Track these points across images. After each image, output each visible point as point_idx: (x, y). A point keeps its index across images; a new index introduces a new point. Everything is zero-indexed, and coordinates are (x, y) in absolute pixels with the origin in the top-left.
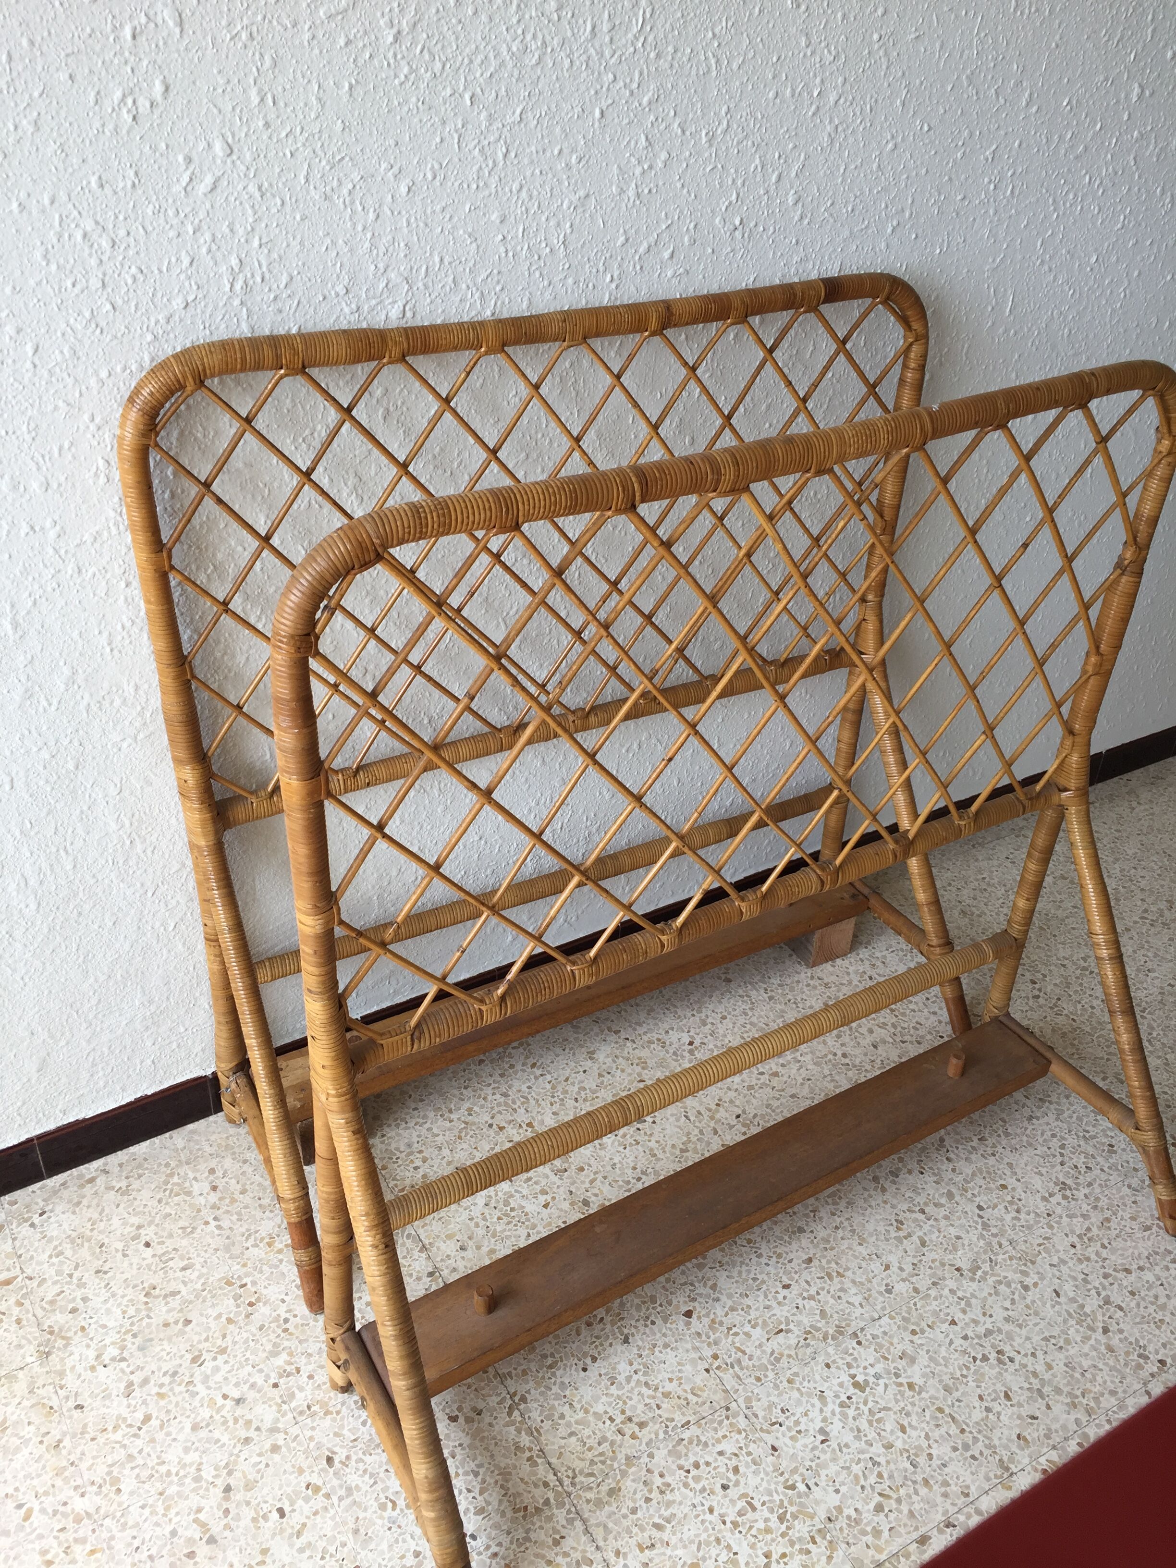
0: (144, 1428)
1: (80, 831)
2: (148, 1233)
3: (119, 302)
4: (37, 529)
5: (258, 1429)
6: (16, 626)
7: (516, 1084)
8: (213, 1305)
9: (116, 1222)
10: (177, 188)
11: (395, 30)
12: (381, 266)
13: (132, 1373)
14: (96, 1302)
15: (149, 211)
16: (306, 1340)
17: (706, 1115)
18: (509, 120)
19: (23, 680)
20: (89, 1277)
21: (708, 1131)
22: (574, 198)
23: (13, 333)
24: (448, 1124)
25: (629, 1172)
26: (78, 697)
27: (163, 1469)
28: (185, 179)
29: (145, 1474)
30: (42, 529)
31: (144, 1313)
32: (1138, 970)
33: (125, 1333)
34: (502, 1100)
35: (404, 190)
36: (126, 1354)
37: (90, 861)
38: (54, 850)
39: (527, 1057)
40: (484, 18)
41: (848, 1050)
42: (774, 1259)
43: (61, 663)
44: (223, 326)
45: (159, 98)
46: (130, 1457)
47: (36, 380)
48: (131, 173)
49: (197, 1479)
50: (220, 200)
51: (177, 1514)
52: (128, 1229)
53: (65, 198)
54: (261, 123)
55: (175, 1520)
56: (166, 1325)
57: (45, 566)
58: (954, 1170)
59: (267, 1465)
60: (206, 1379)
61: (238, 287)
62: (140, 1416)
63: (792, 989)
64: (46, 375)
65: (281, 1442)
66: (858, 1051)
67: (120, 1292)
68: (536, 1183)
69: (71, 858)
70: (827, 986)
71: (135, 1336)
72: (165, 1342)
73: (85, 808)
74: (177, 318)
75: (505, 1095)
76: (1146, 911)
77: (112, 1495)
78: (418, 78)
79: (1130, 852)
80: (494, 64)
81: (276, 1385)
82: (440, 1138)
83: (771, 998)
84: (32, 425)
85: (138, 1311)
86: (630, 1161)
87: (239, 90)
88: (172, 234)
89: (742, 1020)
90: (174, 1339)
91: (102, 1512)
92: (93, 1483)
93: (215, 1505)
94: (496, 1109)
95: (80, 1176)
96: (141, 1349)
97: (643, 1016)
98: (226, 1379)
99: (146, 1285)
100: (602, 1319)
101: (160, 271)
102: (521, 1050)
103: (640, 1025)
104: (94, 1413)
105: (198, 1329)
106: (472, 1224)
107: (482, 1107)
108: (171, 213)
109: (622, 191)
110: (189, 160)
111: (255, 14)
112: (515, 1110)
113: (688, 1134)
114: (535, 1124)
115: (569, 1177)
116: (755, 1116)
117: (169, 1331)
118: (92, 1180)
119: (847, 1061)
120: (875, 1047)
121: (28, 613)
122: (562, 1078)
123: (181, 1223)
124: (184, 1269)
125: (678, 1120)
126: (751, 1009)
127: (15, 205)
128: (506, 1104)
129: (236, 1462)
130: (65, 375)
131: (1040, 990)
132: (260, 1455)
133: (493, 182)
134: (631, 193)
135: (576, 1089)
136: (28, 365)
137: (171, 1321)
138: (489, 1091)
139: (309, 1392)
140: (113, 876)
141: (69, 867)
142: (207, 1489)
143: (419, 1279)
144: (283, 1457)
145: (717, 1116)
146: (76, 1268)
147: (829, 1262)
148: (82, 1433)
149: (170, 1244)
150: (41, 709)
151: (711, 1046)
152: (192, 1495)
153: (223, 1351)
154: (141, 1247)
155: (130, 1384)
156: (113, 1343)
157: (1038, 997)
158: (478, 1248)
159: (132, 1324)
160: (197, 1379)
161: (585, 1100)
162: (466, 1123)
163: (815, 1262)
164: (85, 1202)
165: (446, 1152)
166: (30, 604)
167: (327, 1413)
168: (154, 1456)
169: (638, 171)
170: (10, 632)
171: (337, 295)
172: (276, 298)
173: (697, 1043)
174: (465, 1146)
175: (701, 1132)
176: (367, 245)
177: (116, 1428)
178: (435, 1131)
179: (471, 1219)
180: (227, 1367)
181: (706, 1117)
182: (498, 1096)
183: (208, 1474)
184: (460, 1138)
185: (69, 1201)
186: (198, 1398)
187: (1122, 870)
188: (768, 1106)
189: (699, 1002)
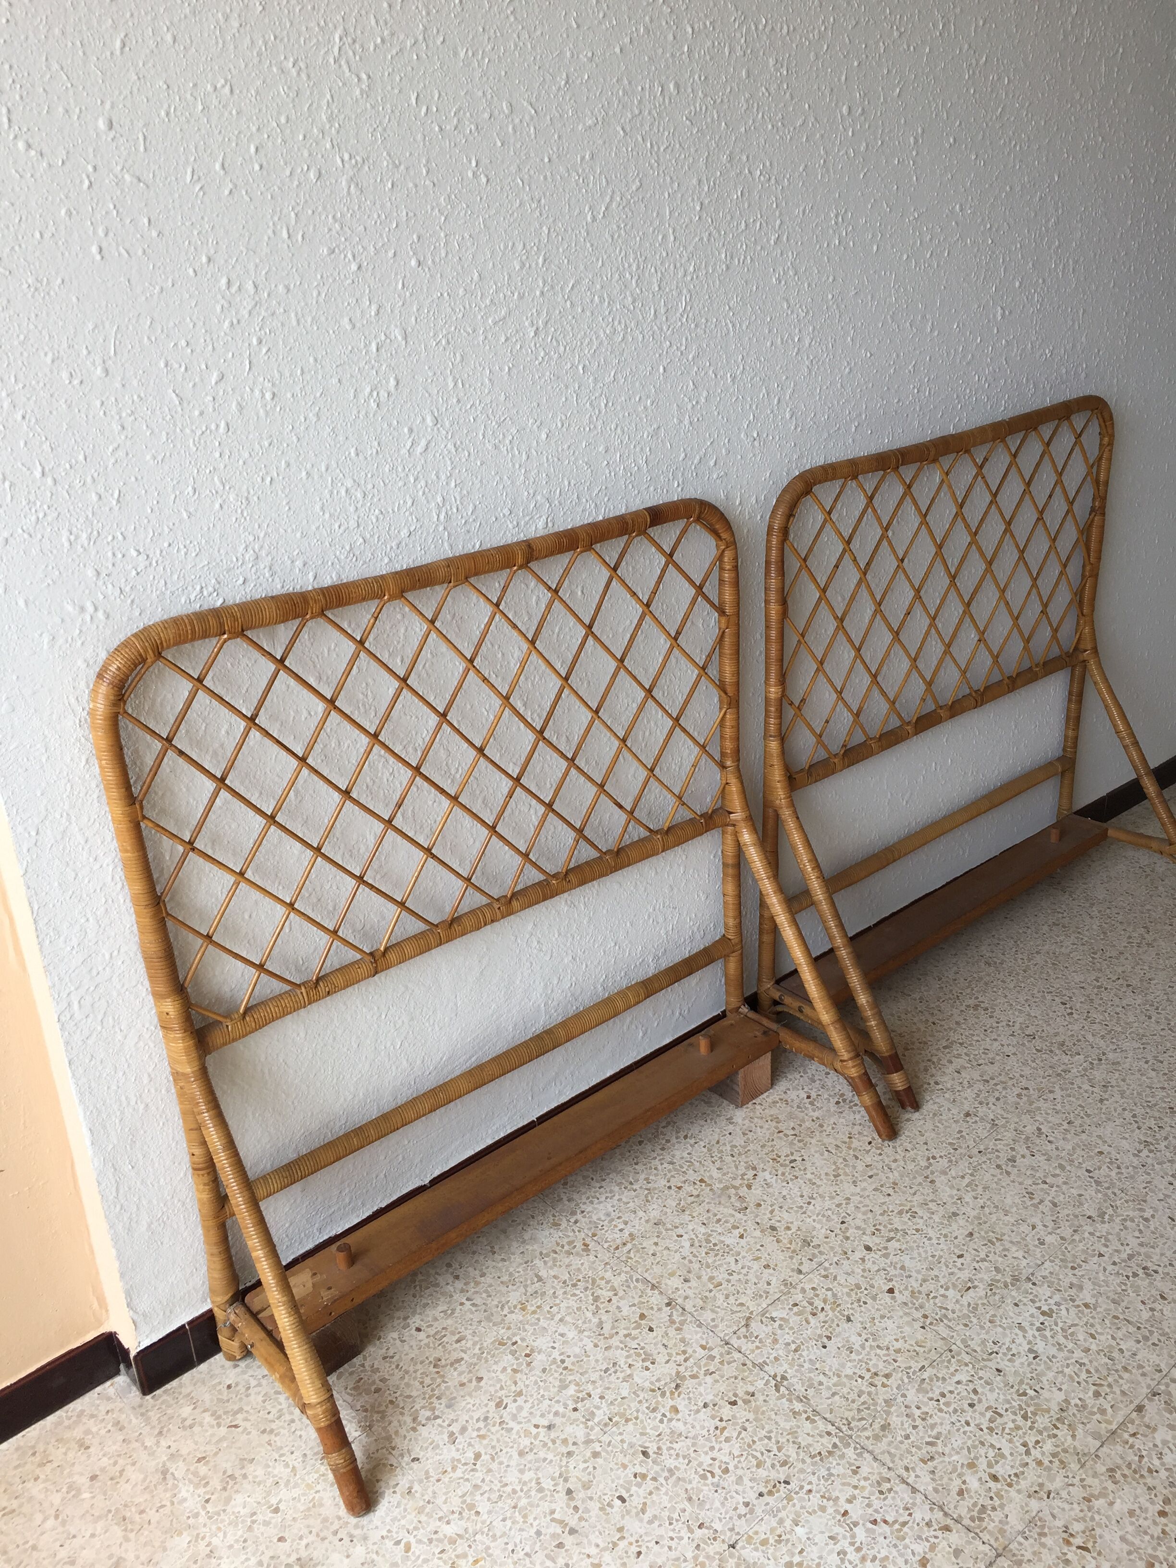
0: (478, 1463)
2: (416, 1322)
5: (574, 1444)
7: (678, 1153)
8: (496, 1363)
9: (383, 1320)
10: (404, 451)
11: (534, 328)
12: (531, 491)
13: (449, 1425)
14: (394, 1381)
15: (387, 470)
16: (586, 1372)
17: (844, 1146)
18: (607, 380)
20: (379, 1364)
21: (850, 1158)
22: (651, 430)
24: (634, 1193)
25: (798, 1199)
27: (509, 1489)
28: (409, 444)
29: (494, 1496)
31: (438, 1381)
32: (1141, 981)
33: (430, 1398)
34: (671, 1167)
35: (544, 436)
36: (436, 1414)
39: (677, 1132)
40: (588, 314)
42: (943, 1239)
45: (392, 389)
46: (476, 1487)
48: (376, 444)
49: (541, 1490)
50: (430, 457)
51: (535, 1519)
52: (396, 1323)
53: (335, 466)
54: (455, 400)
55: (535, 1524)
56: (462, 1385)
58: (1057, 1149)
59: (595, 1468)
60: (514, 1417)
62: (470, 1455)
65: (598, 1449)
67: (411, 1370)
68: (726, 1222)
71: (438, 1399)
72: (467, 1397)
75: (671, 1163)
76: (1130, 937)
77: (474, 1517)
78: (551, 358)
79: (1101, 897)
80: (596, 343)
81: (575, 1410)
82: (631, 1205)
85: (432, 1380)
86: (796, 1192)
87: (441, 379)
88: (401, 484)
90: (474, 1393)
91: (470, 1531)
92: (453, 1512)
93: (564, 1505)
94: (669, 1175)
96: (448, 1406)
98: (531, 1413)
99: (431, 1359)
100: (823, 1309)
101: (394, 512)
102: (670, 1128)
104: (430, 1461)
105: (491, 1383)
106: (686, 1262)
107: (656, 1175)
108: (400, 469)
109: (681, 422)
110: (411, 430)
111: (450, 326)
112: (684, 1172)
113: (835, 1163)
114: (706, 1179)
115: (751, 1213)
117: (467, 1389)
122: (714, 1142)
123: (441, 1309)
124: (458, 1341)
125: (822, 1155)
127: (304, 473)
128: (676, 1170)
129: (567, 1471)
131: (1071, 1008)
132: (585, 1462)
133: (599, 424)
134: (686, 422)
135: (728, 1148)
137: (465, 1381)
138: (657, 1162)
139: (605, 1409)
142: (552, 1496)
144: (605, 1459)
145: (853, 1146)
147: (986, 1233)
148: (427, 1478)
149: (437, 1327)
151: (826, 1096)
152: (541, 1503)
153: (520, 1394)
154: (413, 1332)
155: (452, 1434)
157: (1072, 1014)
158: (699, 1278)
159: (433, 1390)
160: (507, 1418)
161: (740, 1154)
162: (648, 1189)
163: (976, 1235)
167: (627, 1420)
168: (496, 1482)
169: (689, 406)
173: (813, 1096)
174: (655, 1206)
175: (845, 1160)
176: (522, 477)
177: (454, 1469)
178: (624, 1200)
179: (684, 1258)
180: (529, 1405)
181: (844, 1149)
182: (666, 1165)
183: (547, 1484)
184: (648, 1201)
186: (514, 1431)
187: (1100, 912)
189: (802, 1065)
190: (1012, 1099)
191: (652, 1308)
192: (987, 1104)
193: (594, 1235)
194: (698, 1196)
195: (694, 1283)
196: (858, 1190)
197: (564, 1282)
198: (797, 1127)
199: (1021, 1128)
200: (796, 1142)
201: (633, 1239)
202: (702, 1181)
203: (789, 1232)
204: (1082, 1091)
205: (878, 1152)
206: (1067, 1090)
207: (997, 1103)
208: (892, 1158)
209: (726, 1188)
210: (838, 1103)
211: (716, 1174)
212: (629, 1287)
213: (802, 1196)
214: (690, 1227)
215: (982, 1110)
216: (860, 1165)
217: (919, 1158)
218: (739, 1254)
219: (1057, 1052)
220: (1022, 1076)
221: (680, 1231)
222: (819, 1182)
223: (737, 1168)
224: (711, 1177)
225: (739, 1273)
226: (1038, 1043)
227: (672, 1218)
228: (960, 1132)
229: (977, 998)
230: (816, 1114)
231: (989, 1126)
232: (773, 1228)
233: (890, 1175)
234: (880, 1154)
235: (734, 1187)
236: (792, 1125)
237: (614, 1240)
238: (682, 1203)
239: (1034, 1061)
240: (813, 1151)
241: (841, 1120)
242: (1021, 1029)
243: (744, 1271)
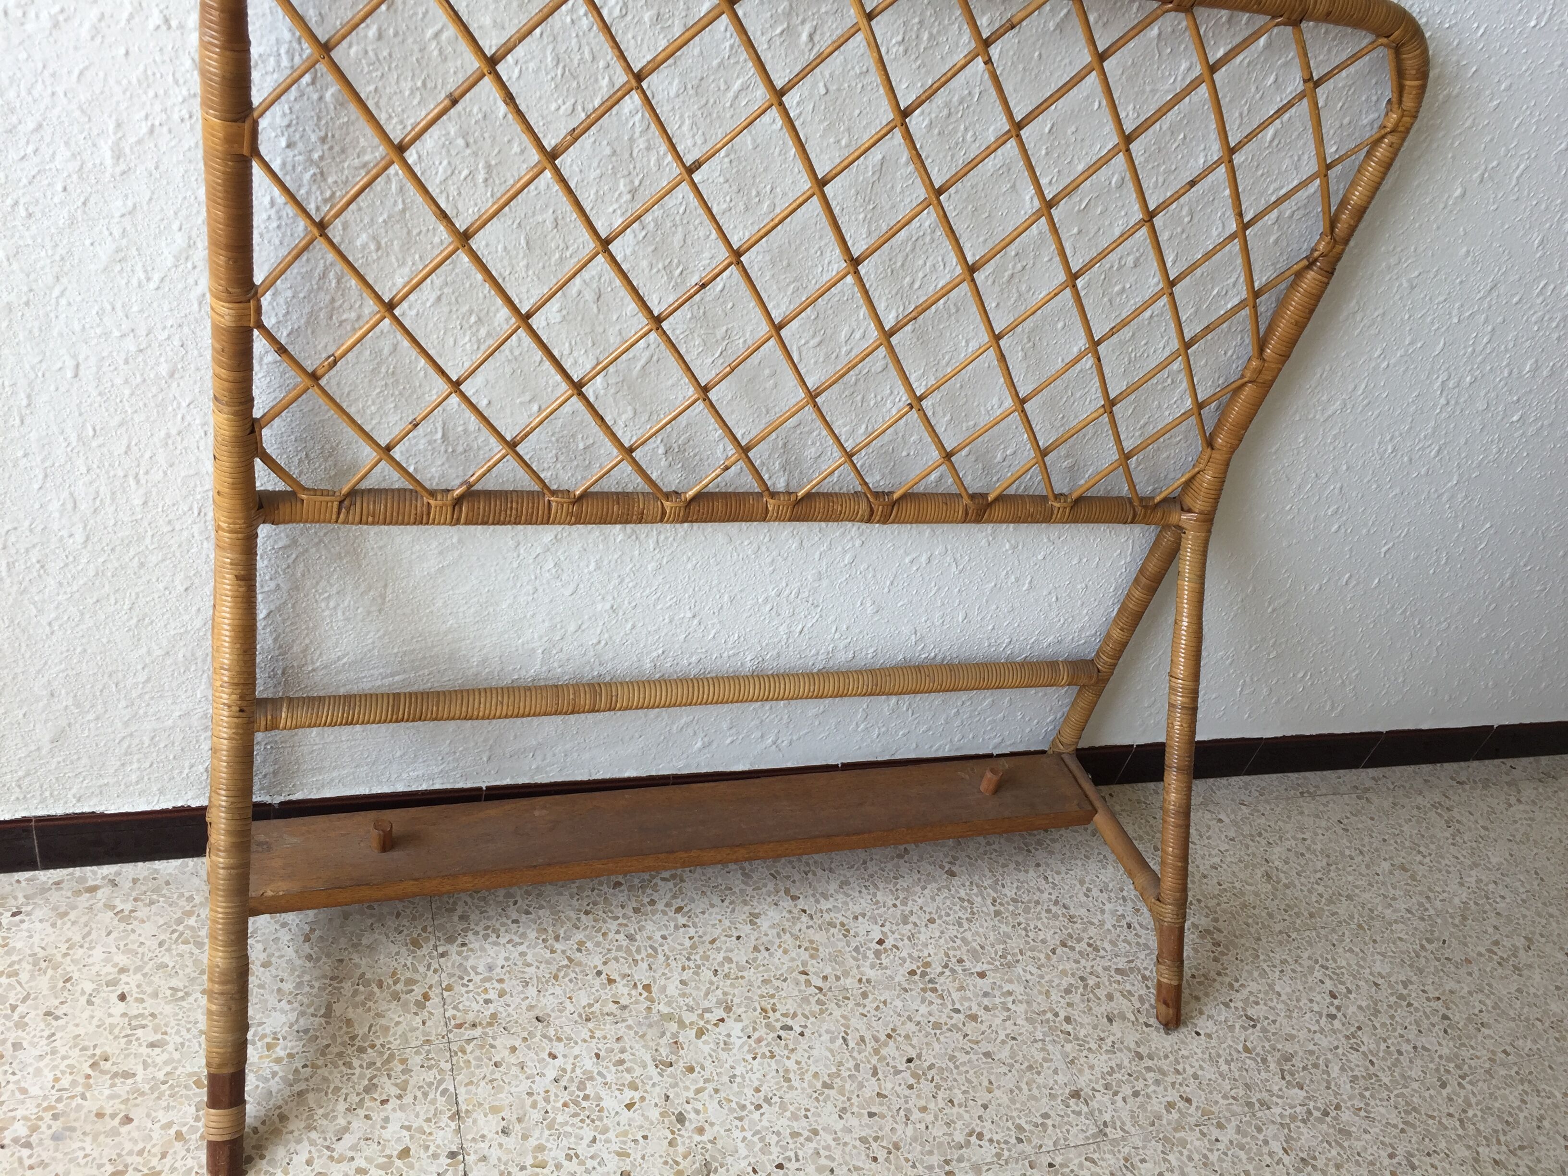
1: (161, 458)
2: (130, 983)
4: (174, 23)
6: (118, 156)
7: (650, 926)
8: (168, 1108)
9: (98, 954)
14: (28, 1055)
17: (871, 1044)
19: (117, 232)
20: (35, 1018)
21: (866, 1068)
24: (548, 955)
25: (749, 1092)
26: (191, 281)
30: (181, 26)
31: (80, 1089)
32: (1469, 1020)
33: (45, 1110)
34: (625, 943)
36: (34, 1139)
37: (168, 502)
38: (121, 473)
39: (675, 897)
41: (1075, 1014)
43: (175, 227)
52: (109, 969)
56: (100, 1115)
57: (176, 82)
63: (1027, 910)
66: (1086, 1020)
67: (63, 1051)
68: (628, 1070)
69: (142, 491)
70: (1071, 919)
71: (55, 1117)
72: (89, 1139)
73: (174, 432)
75: (631, 938)
76: (1496, 943)
79: (1494, 860)
82: (532, 970)
83: (997, 913)
85: (74, 1083)
86: (755, 1079)
89: (953, 931)
90: (102, 1138)
94: (614, 954)
95: (82, 880)
96: (55, 1138)
97: (833, 887)
99: (98, 1052)
102: (671, 884)
103: (825, 896)
105: (135, 1134)
106: (529, 1101)
107: (598, 944)
112: (635, 962)
113: (840, 1064)
114: (654, 989)
115: (671, 1075)
116: (931, 1067)
117: (99, 1126)
118: (93, 889)
119: (1069, 1028)
120: (1110, 1020)
121: (139, 142)
122: (708, 938)
123: (175, 982)
124: (152, 1045)
125: (832, 1040)
126: (969, 920)
128: (628, 951)
131: (1338, 1008)
135: (720, 958)
137: (108, 1111)
138: (613, 925)
140: (196, 529)
141: (137, 502)
143: (435, 1156)
145: (884, 1052)
146: (24, 1000)
149: (150, 1005)
150: (135, 282)
151: (904, 954)
154: (114, 998)
156: (25, 1118)
157: (1333, 1017)
158: (525, 1137)
159: (59, 1100)
161: (727, 976)
162: (570, 960)
164: (72, 915)
165: (532, 991)
166: (144, 129)
170: (109, 162)
173: (888, 944)
174: (558, 991)
175: (857, 1067)
178: (529, 958)
179: (531, 1094)
181: (869, 1049)
182: (622, 937)
184: (556, 977)
185: (55, 909)
187: (1479, 881)
188: (952, 1058)
189: (907, 890)
190: (1156, 1105)
191: (427, 1148)
192: (1116, 1094)
193: (449, 988)
194: (624, 1007)
195: (509, 1142)
196: (839, 1125)
197: (353, 1038)
198: (832, 979)
199: (1136, 1160)
200: (813, 1000)
201: (490, 1024)
202: (647, 988)
203: (697, 1138)
204: (1265, 1150)
205: (912, 1081)
206: (1245, 1135)
207: (1130, 1100)
208: (922, 1103)
209: (670, 1017)
210: (913, 973)
211: (673, 988)
212: (425, 1095)
213: (757, 1090)
214: (576, 1051)
215: (1102, 1099)
216: (871, 1087)
217: (959, 1124)
218: (605, 1131)
219: (1273, 1066)
220: (1195, 1076)
221: (559, 1048)
222: (796, 1083)
223: (707, 994)
224: (664, 989)
225: (582, 1163)
226: (1254, 1036)
227: (563, 1023)
228: (1046, 1116)
229: (1216, 920)
230: (871, 973)
231: (1093, 1130)
232: (681, 1119)
233: (900, 1128)
234: (911, 1087)
235: (682, 1024)
236: (828, 971)
237: (466, 1012)
238: (597, 1006)
239: (1227, 1062)
240: (825, 1027)
241: (898, 1003)
242: (1246, 1001)
243: (590, 1164)
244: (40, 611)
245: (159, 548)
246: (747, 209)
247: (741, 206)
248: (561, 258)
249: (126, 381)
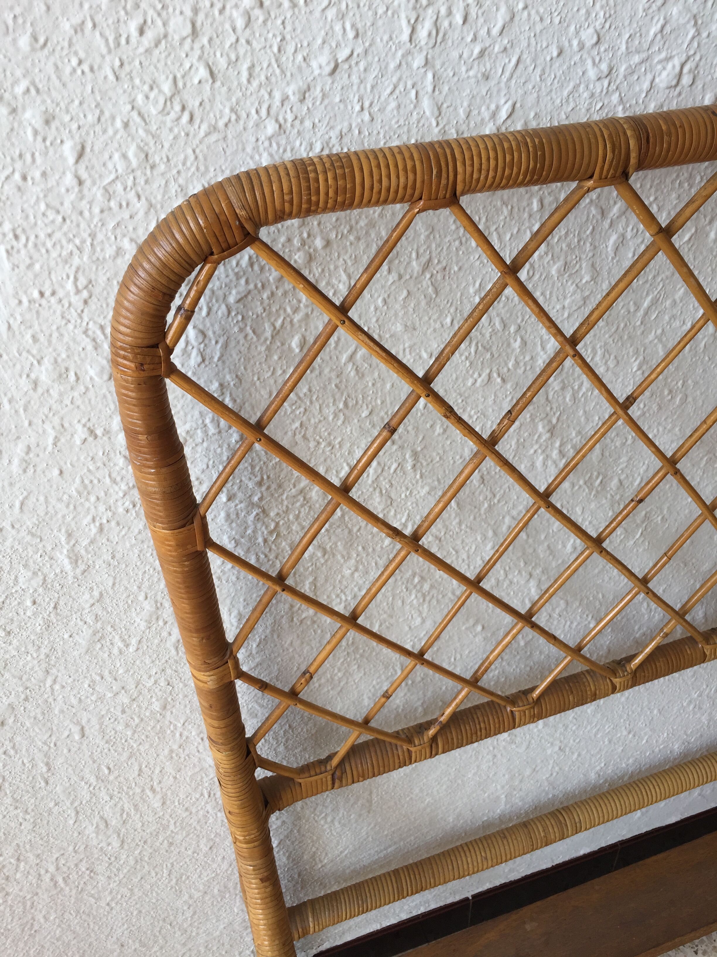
1: (169, 769)
3: (222, 63)
4: (99, 432)
6: (75, 559)
19: (90, 620)
23: (38, 123)
26: (165, 634)
30: (107, 432)
37: (182, 796)
38: (138, 790)
43: (141, 598)
44: (393, 105)
47: (84, 205)
57: (114, 481)
61: (423, 33)
64: (99, 195)
69: (159, 796)
73: (175, 747)
74: (317, 92)
84: (82, 281)
121: (92, 542)
130: (132, 195)
136: (69, 180)
140: (209, 807)
141: (157, 805)
150: (115, 651)
166: (94, 530)
170: (68, 567)
171: (582, 46)
172: (482, 53)
244: (98, 899)
245: (182, 828)
246: (660, 408)
247: (655, 407)
248: (490, 506)
249: (127, 725)
